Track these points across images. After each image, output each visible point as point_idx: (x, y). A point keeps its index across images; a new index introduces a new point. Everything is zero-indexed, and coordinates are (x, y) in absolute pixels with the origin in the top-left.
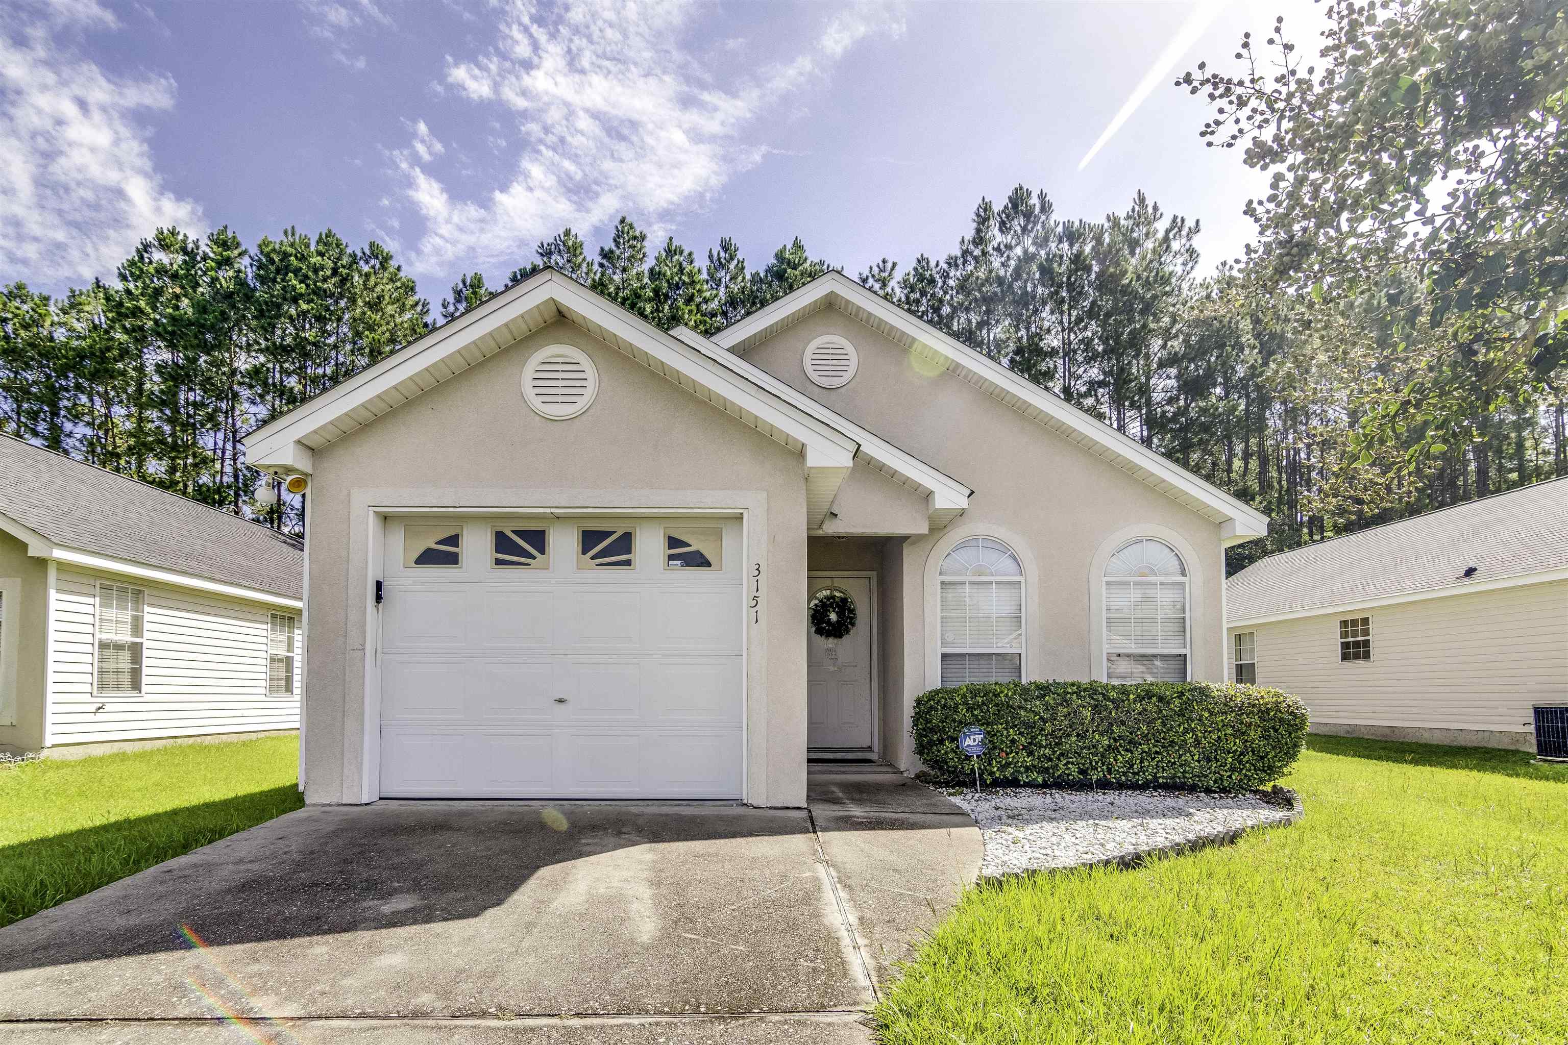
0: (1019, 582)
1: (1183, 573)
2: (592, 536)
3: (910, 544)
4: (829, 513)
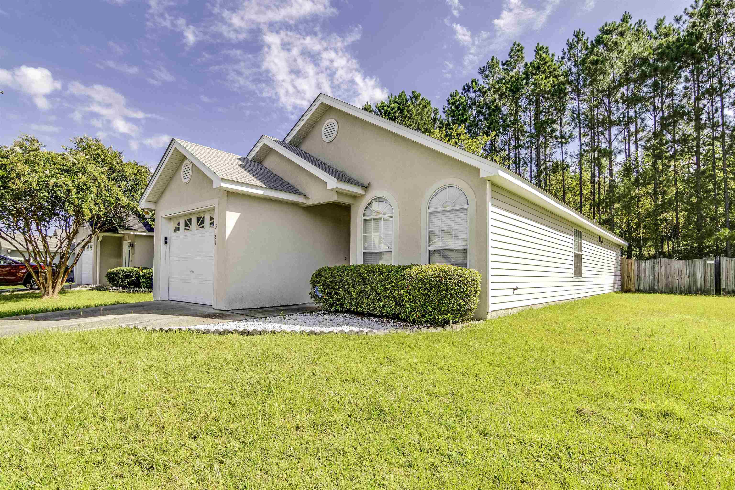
0: (392, 217)
1: (468, 204)
2: (199, 219)
3: (353, 204)
4: (306, 197)
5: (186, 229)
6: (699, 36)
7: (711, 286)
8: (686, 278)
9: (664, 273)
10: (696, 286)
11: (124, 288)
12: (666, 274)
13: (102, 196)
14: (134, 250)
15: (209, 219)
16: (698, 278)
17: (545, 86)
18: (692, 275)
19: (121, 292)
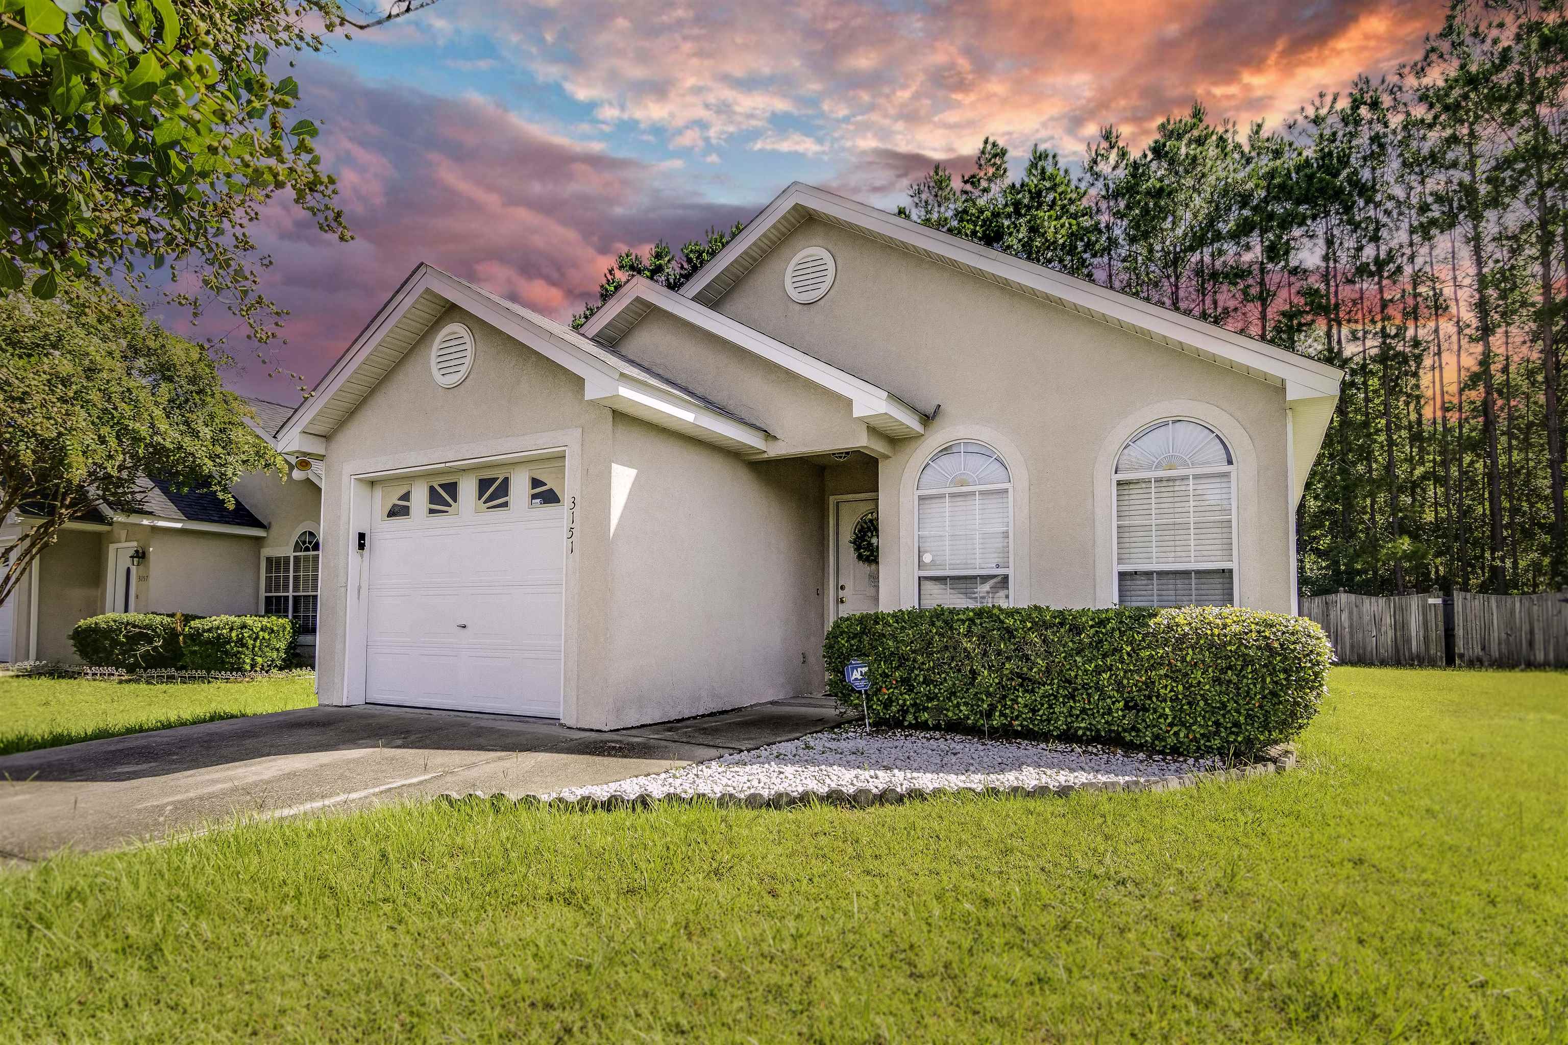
0: (1006, 491)
1: (1230, 462)
2: (484, 485)
3: (887, 457)
4: (769, 436)
5: (432, 511)
6: (1344, 161)
7: (1436, 650)
8: (1391, 633)
9: (1346, 624)
10: (1410, 649)
11: (131, 669)
12: (1351, 626)
13: (113, 417)
14: (147, 568)
15: (527, 483)
16: (1414, 634)
17: (1056, 233)
18: (1401, 626)
19: (120, 682)
